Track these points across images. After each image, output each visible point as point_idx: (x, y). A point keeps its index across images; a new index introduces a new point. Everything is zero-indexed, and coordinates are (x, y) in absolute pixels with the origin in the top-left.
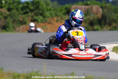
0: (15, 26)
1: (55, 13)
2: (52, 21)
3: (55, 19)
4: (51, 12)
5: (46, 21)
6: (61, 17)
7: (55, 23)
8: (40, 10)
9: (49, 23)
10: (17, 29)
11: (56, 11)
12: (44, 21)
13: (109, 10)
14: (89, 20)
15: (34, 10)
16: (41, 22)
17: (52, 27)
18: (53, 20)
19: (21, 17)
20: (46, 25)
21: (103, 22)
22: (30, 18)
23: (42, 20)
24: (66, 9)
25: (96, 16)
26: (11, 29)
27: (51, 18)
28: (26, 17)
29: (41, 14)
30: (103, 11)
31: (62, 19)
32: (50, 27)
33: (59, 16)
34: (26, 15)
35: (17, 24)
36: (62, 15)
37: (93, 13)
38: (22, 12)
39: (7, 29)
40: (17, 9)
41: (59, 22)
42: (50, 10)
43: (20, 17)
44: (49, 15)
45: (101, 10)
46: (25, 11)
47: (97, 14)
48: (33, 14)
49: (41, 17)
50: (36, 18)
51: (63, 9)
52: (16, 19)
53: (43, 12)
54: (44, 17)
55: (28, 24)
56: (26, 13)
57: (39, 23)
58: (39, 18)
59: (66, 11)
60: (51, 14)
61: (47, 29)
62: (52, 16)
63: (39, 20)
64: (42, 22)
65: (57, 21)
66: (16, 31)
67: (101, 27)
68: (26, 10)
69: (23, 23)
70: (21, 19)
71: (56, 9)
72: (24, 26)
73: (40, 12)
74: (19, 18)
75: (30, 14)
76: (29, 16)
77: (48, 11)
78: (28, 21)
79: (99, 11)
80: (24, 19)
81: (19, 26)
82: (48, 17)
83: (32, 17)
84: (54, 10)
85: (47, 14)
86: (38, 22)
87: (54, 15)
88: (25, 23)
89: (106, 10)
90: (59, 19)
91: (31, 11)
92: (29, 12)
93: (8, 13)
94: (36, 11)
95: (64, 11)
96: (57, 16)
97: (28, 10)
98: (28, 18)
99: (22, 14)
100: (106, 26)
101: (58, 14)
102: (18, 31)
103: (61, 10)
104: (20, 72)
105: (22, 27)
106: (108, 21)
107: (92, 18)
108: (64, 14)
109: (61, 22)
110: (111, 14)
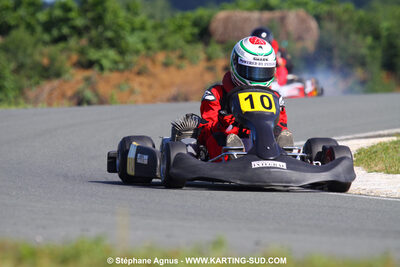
0: (25, 82)
1: (160, 39)
2: (149, 64)
3: (161, 57)
4: (143, 34)
5: (128, 65)
6: (178, 53)
7: (158, 70)
8: (106, 28)
9: (139, 73)
10: (31, 93)
11: (162, 31)
12: (121, 66)
13: (340, 28)
15: (87, 28)
16: (111, 70)
17: (150, 87)
18: (153, 61)
20: (128, 80)
22: (75, 57)
23: (116, 62)
24: (195, 24)
25: (299, 46)
26: (11, 95)
27: (147, 56)
28: (62, 51)
29: (113, 43)
30: (320, 27)
31: (181, 57)
32: (141, 84)
33: (174, 49)
34: (61, 45)
35: (29, 78)
36: (181, 43)
37: (288, 35)
38: (46, 37)
40: (30, 28)
41: (172, 70)
42: (143, 28)
43: (42, 54)
44: (140, 46)
45: (313, 24)
46: (55, 33)
47: (300, 38)
48: (84, 42)
49: (112, 54)
50: (94, 55)
52: (28, 61)
53: (119, 37)
54: (122, 52)
55: (66, 76)
56: (62, 38)
57: (106, 74)
58: (106, 57)
59: (196, 30)
60: (144, 41)
61: (132, 92)
62: (149, 48)
63: (106, 63)
64: (115, 68)
65: (166, 65)
66: (27, 100)
68: (60, 29)
69: (49, 72)
70: (45, 61)
71: (163, 26)
72: (56, 83)
73: (109, 34)
74: (37, 57)
75: (73, 42)
76: (69, 49)
77: (133, 30)
78: (67, 65)
79: (308, 29)
80: (52, 60)
81: (37, 83)
82: (137, 52)
83: (82, 52)
84: (155, 28)
85: (132, 40)
86: (102, 68)
87: (154, 44)
88: (58, 75)
89: (330, 26)
90: (174, 56)
91: (79, 32)
92: (71, 36)
94: (94, 33)
95: (189, 30)
96: (165, 47)
97: (65, 30)
98: (69, 58)
99: (45, 43)
101: (170, 40)
102: (36, 102)
103: (180, 28)
104: (39, 239)
105: (47, 86)
108: (188, 42)
109: (179, 68)
110: (347, 36)
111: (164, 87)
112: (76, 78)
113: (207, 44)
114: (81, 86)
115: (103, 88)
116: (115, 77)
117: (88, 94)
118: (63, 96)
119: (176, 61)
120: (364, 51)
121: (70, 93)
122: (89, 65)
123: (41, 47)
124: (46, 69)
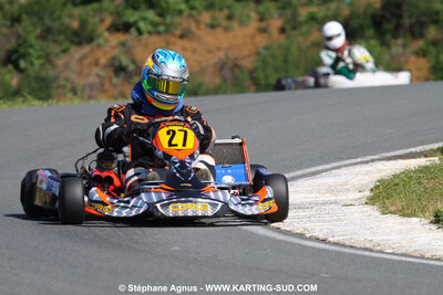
0: (55, 49)
2: (193, 27)
3: (206, 17)
5: (169, 29)
6: (225, 13)
7: (203, 32)
9: (182, 37)
12: (162, 28)
16: (150, 33)
17: (194, 51)
18: (198, 23)
19: (73, 17)
20: (169, 44)
22: (109, 20)
23: (155, 24)
26: (37, 63)
27: (190, 17)
29: (152, 4)
31: (230, 18)
32: (184, 49)
33: (221, 9)
34: (94, 6)
35: (55, 42)
39: (23, 63)
41: (219, 31)
44: (183, 6)
49: (151, 14)
52: (56, 25)
54: (162, 14)
55: (101, 41)
57: (145, 36)
58: (144, 19)
62: (193, 8)
64: (155, 31)
65: (212, 27)
67: (382, 44)
69: (82, 37)
70: (75, 25)
72: (86, 49)
74: (67, 21)
75: (106, 3)
76: (103, 10)
78: (102, 29)
81: (65, 51)
82: (180, 12)
83: (118, 14)
86: (140, 32)
88: (90, 40)
90: (221, 16)
96: (210, 6)
98: (102, 21)
99: (76, 4)
100: (400, 41)
105: (77, 53)
106: (408, 22)
109: (227, 29)
111: (210, 52)
112: (110, 44)
113: (259, 2)
114: (116, 52)
115: (141, 54)
116: (154, 38)
117: (125, 61)
118: (96, 63)
119: (224, 22)
121: (103, 61)
122: (125, 27)
123: (70, 8)
124: (76, 34)
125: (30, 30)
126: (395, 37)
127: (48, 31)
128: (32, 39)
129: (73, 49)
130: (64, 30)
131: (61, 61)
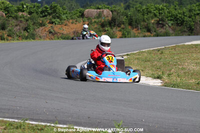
0: (36, 27)
1: (71, 16)
2: (68, 23)
3: (71, 21)
4: (66, 15)
7: (70, 24)
8: (57, 14)
9: (65, 25)
11: (71, 14)
12: (61, 23)
13: (118, 14)
14: (100, 22)
15: (52, 13)
17: (68, 29)
19: (40, 20)
20: (62, 27)
21: (113, 24)
22: (48, 21)
23: (59, 22)
24: (80, 12)
25: (107, 18)
26: (32, 30)
27: (67, 21)
29: (58, 18)
31: (76, 21)
32: (66, 28)
33: (74, 19)
34: (45, 18)
36: (76, 17)
37: (104, 16)
38: (41, 15)
39: (28, 31)
40: (37, 12)
42: (66, 14)
45: (111, 13)
46: (44, 14)
47: (107, 16)
48: (51, 17)
50: (53, 20)
51: (78, 12)
52: (36, 22)
53: (60, 16)
54: (61, 20)
55: (46, 26)
56: (45, 16)
58: (57, 21)
59: (80, 14)
60: (67, 17)
61: (63, 30)
62: (68, 19)
65: (72, 23)
67: (111, 28)
69: (42, 25)
70: (41, 22)
72: (43, 27)
74: (39, 21)
75: (48, 17)
76: (47, 19)
77: (64, 14)
78: (47, 23)
79: (109, 14)
80: (43, 22)
82: (65, 20)
83: (50, 20)
84: (69, 13)
85: (64, 17)
86: (56, 24)
88: (44, 25)
89: (115, 13)
90: (74, 21)
91: (50, 14)
92: (48, 15)
93: (29, 16)
94: (54, 14)
95: (78, 14)
96: (72, 19)
97: (46, 13)
99: (41, 17)
101: (73, 17)
105: (41, 28)
106: (117, 23)
107: (103, 21)
108: (78, 17)
109: (75, 24)
110: (119, 16)
111: (72, 29)
113: (83, 18)
114: (50, 28)
115: (56, 29)
116: (59, 26)
117: (52, 31)
118: (45, 31)
119: (75, 22)
120: (124, 20)
122: (52, 23)
123: (40, 18)
124: (41, 24)
125: (30, 23)
126: (114, 27)
127: (35, 23)
128: (31, 25)
129: (40, 27)
130: (38, 23)
131: (37, 30)
